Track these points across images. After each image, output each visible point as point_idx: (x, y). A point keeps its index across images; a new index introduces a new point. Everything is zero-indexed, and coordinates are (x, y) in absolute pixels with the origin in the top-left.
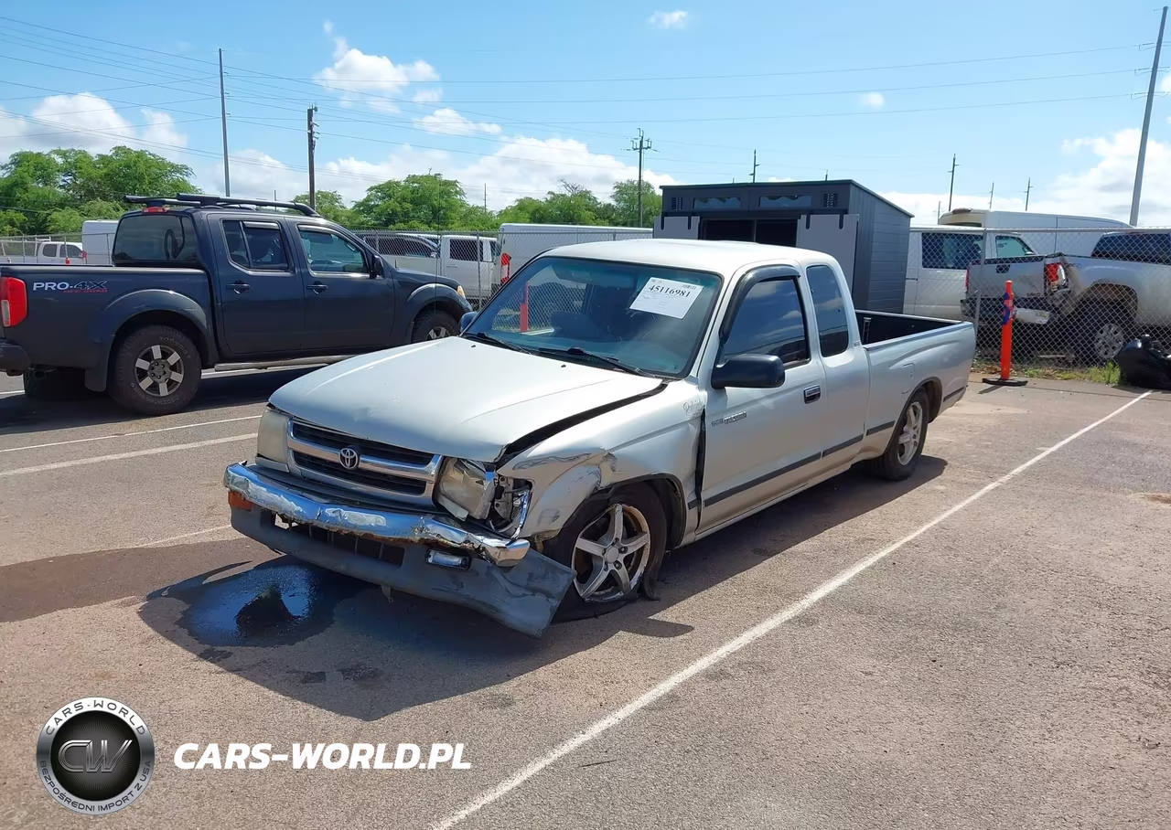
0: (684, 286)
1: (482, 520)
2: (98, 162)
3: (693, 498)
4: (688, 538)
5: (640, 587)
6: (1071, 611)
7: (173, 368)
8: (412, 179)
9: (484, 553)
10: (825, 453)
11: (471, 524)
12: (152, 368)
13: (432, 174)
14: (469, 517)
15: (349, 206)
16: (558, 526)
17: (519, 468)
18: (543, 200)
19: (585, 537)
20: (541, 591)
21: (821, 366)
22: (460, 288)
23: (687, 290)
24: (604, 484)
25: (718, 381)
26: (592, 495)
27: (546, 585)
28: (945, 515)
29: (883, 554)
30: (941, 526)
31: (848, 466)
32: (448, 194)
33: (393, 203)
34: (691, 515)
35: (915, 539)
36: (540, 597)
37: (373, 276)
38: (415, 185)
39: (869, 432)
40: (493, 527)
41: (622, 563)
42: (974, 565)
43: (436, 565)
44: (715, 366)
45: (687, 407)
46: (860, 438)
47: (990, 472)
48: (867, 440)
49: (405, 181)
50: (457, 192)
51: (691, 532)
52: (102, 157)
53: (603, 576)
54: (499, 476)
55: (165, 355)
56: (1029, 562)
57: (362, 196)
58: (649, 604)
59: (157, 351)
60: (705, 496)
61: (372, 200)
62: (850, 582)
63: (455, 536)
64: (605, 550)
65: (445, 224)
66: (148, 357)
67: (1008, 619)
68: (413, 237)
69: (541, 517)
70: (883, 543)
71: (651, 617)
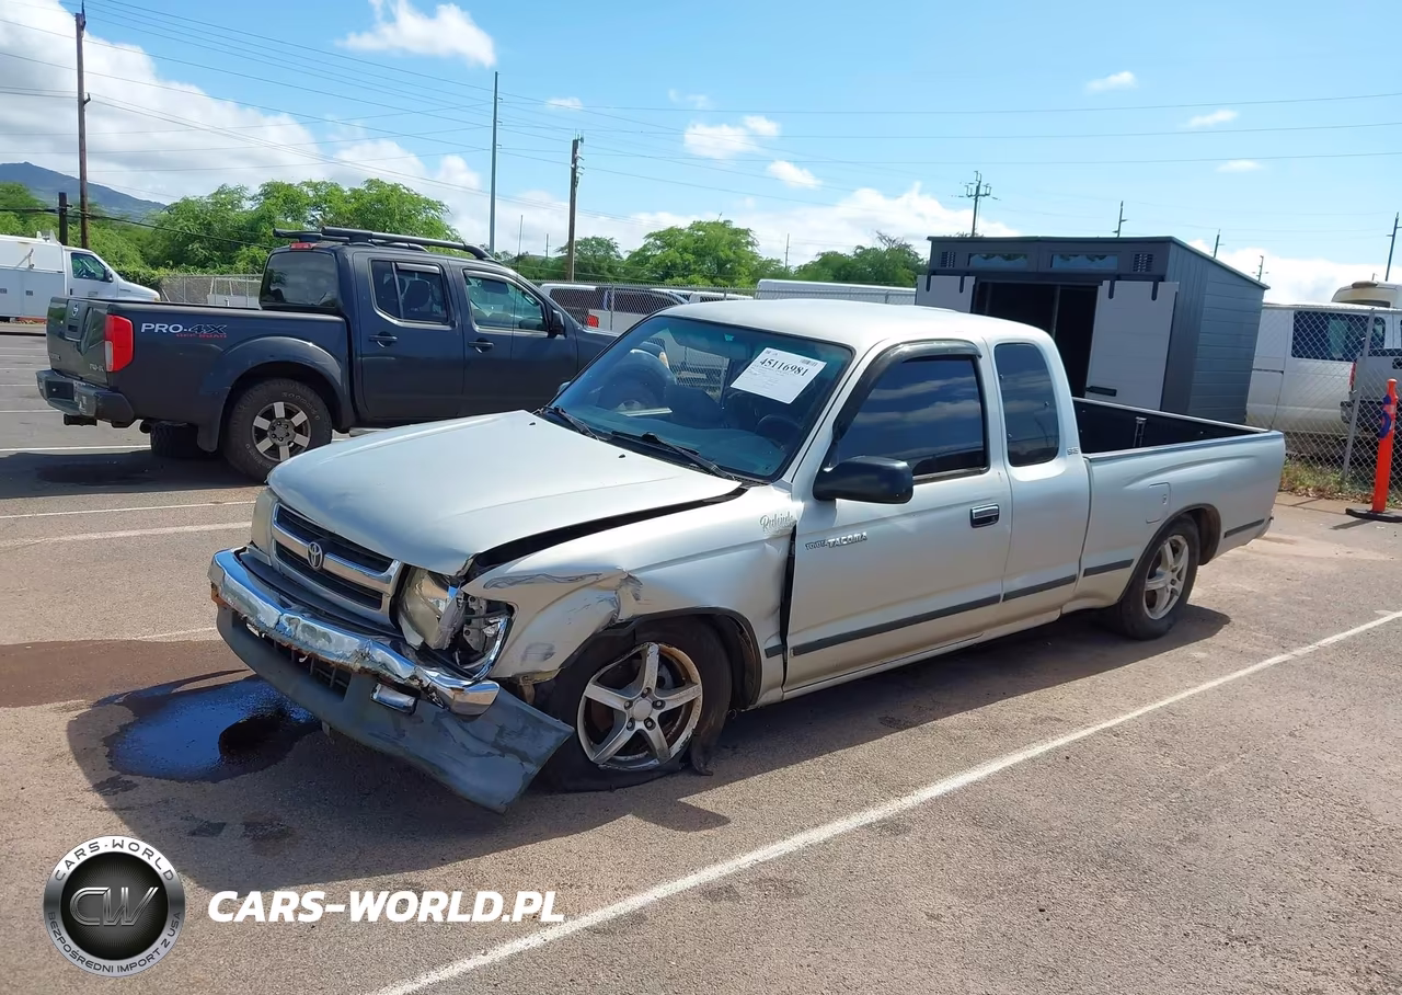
0: (803, 362)
1: (439, 650)
2: (350, 197)
3: (775, 642)
4: (768, 696)
5: (686, 755)
6: (1294, 857)
7: (299, 429)
8: (698, 226)
9: (434, 694)
10: (1008, 597)
11: (426, 655)
12: (273, 428)
13: (721, 220)
14: (424, 644)
15: (625, 256)
16: (552, 666)
17: (494, 586)
18: (851, 254)
19: (602, 682)
20: (514, 751)
21: (1002, 478)
22: (663, 355)
23: (805, 367)
24: (624, 615)
25: (824, 492)
26: (607, 628)
27: (522, 744)
28: (1185, 694)
29: (1061, 741)
30: (1169, 710)
31: (1055, 616)
32: (738, 244)
33: (673, 255)
34: (771, 668)
35: (1121, 725)
36: (511, 759)
37: (552, 334)
38: (701, 233)
39: (1088, 572)
40: (458, 661)
41: (657, 722)
42: (1184, 772)
43: (381, 703)
44: (821, 470)
45: (765, 523)
46: (1072, 579)
47: (1285, 638)
48: (1084, 583)
49: (690, 228)
50: (748, 243)
51: (771, 687)
52: (354, 191)
53: (625, 736)
54: (466, 596)
55: (290, 414)
56: (1272, 775)
57: (638, 245)
58: (694, 779)
59: (279, 409)
60: (792, 642)
61: (649, 250)
62: (989, 779)
63: (401, 669)
64: (631, 702)
65: (731, 280)
66: (270, 415)
67: (1190, 859)
68: (660, 293)
69: (526, 652)
70: (1072, 725)
71: (683, 800)
